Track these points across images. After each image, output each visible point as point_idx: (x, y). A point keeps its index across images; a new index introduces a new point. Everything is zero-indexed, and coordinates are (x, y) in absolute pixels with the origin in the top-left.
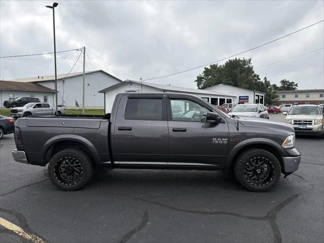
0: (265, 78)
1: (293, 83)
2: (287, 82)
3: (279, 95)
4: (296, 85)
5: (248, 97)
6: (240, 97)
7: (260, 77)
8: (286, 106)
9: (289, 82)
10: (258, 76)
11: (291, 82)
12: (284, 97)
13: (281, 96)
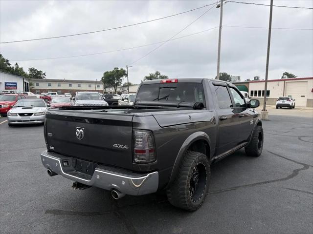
0: (17, 64)
1: (41, 71)
2: (35, 70)
3: (33, 82)
4: (44, 74)
5: (16, 83)
6: (6, 83)
7: (9, 62)
8: (52, 94)
9: (37, 71)
10: (7, 61)
11: (39, 70)
12: (38, 85)
13: (35, 84)
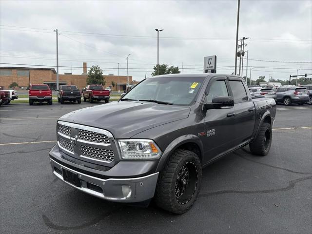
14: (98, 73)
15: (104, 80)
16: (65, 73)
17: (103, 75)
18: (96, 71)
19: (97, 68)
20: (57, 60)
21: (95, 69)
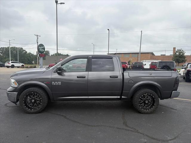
14: (181, 54)
15: (186, 59)
16: (161, 55)
17: (185, 55)
18: (180, 53)
19: (180, 51)
20: (140, 48)
21: (179, 51)
